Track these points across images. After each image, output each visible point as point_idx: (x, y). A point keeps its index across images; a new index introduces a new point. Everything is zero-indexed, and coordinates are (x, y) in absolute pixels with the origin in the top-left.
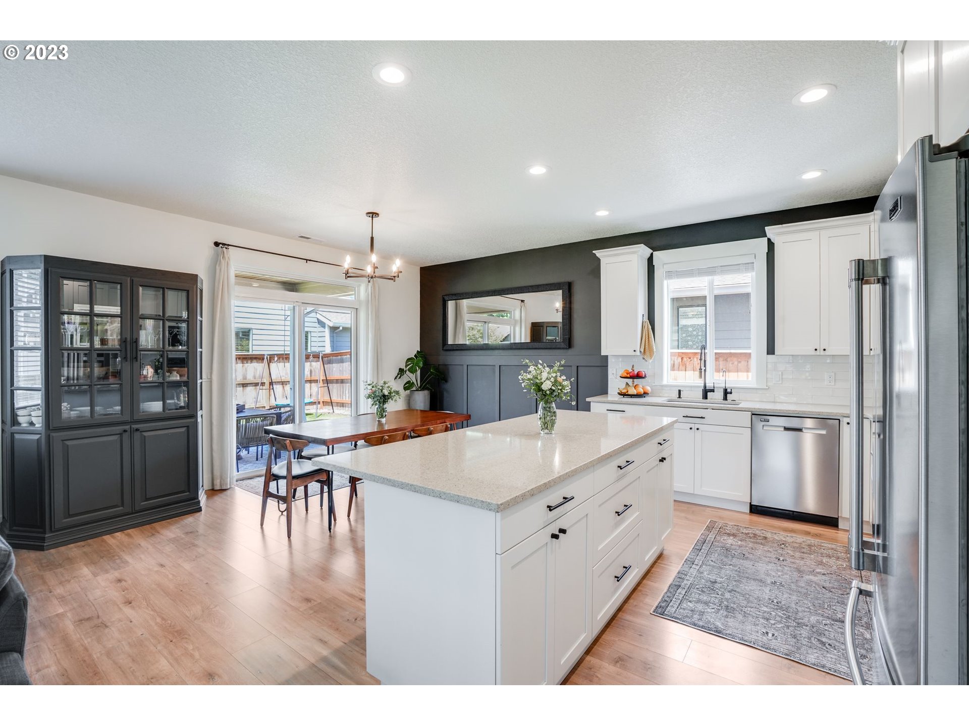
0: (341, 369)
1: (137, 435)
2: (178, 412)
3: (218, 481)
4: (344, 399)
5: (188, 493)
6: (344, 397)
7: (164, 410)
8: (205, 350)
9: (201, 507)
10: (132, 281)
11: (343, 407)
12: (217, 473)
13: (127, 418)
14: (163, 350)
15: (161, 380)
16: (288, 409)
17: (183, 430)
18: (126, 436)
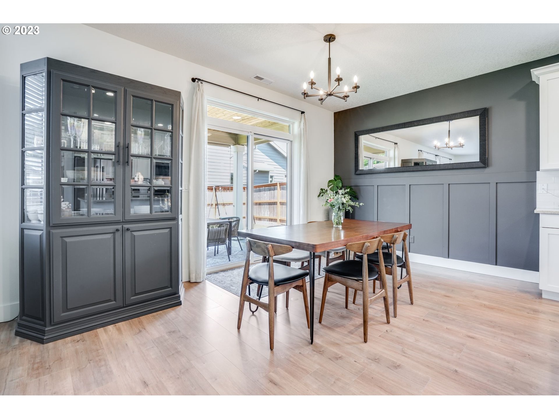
0: (259, 196)
1: (128, 235)
2: (163, 214)
3: (194, 275)
4: (261, 216)
5: (171, 288)
6: (261, 214)
7: (151, 212)
8: (185, 162)
9: (181, 302)
10: (125, 91)
11: (260, 220)
12: (193, 268)
13: (119, 218)
14: (151, 156)
15: (149, 184)
16: (235, 219)
17: (167, 231)
18: (118, 235)
